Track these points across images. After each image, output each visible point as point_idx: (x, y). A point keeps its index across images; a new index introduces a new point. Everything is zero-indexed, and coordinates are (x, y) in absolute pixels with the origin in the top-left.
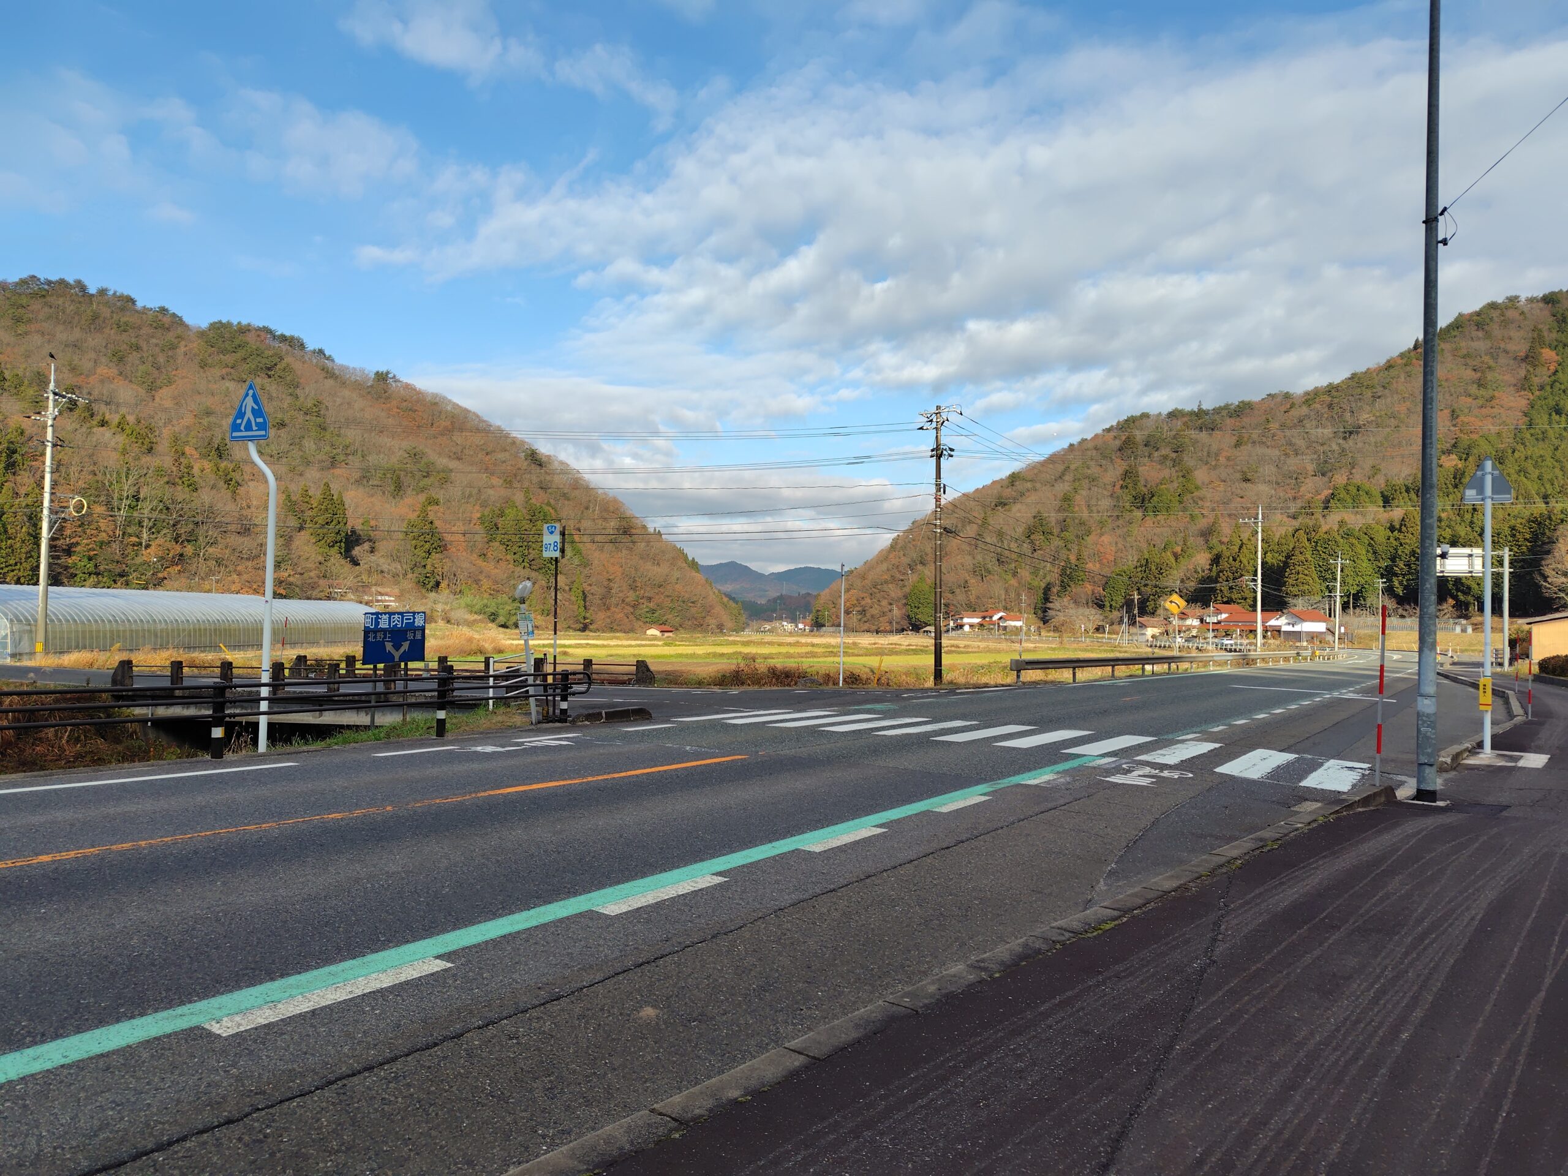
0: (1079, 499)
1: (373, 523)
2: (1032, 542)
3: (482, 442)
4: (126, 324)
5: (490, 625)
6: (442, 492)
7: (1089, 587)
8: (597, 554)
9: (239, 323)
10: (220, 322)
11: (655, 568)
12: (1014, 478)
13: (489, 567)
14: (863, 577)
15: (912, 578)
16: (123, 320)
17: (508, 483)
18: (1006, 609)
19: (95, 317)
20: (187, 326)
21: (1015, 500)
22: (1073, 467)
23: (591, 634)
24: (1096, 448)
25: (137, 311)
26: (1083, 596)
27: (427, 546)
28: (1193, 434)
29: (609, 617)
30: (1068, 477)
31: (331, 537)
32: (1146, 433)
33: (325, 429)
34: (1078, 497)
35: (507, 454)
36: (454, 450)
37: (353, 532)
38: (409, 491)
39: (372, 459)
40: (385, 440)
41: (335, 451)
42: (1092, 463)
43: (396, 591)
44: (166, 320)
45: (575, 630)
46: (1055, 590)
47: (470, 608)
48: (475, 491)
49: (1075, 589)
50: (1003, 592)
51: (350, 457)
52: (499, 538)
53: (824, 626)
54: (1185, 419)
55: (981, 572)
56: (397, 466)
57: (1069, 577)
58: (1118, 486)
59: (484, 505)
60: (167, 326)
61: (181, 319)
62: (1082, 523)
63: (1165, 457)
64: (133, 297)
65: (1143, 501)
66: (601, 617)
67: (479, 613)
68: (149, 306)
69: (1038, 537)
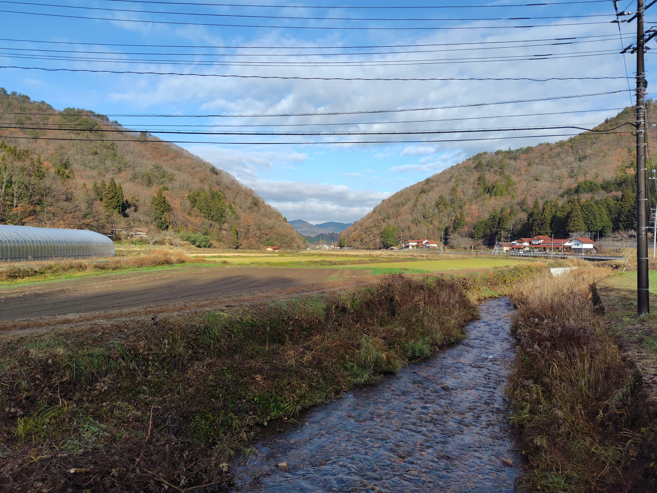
0: (459, 189)
1: (137, 198)
2: (439, 209)
3: (190, 163)
4: (25, 108)
5: (192, 246)
6: (170, 184)
7: (466, 229)
8: (242, 214)
9: (78, 109)
10: (69, 108)
11: (269, 220)
12: (428, 181)
13: (192, 219)
14: (362, 225)
15: (384, 225)
16: (23, 106)
17: (202, 181)
18: (428, 239)
19: (10, 105)
20: (54, 110)
21: (429, 191)
22: (455, 175)
23: (241, 250)
24: (465, 167)
25: (31, 103)
26: (464, 232)
27: (162, 209)
28: (507, 161)
29: (248, 243)
30: (453, 180)
31: (115, 204)
32: (487, 160)
33: (116, 156)
34: (458, 188)
35: (201, 169)
36: (177, 166)
37: (127, 201)
38: (155, 184)
39: (138, 169)
40: (145, 161)
41: (120, 166)
42: (463, 174)
43: (146, 230)
44: (44, 107)
45: (233, 248)
46: (451, 230)
47: (182, 238)
48: (186, 185)
49: (460, 230)
50: (426, 231)
51: (127, 168)
52: (197, 206)
53: (344, 246)
54: (503, 154)
55: (416, 222)
56: (149, 173)
57: (457, 224)
58: (476, 184)
59: (190, 191)
60: (44, 109)
61: (51, 107)
62: (461, 200)
63: (496, 171)
64: (28, 96)
65: (489, 190)
66: (245, 243)
67: (187, 240)
68: (36, 101)
69: (441, 206)
